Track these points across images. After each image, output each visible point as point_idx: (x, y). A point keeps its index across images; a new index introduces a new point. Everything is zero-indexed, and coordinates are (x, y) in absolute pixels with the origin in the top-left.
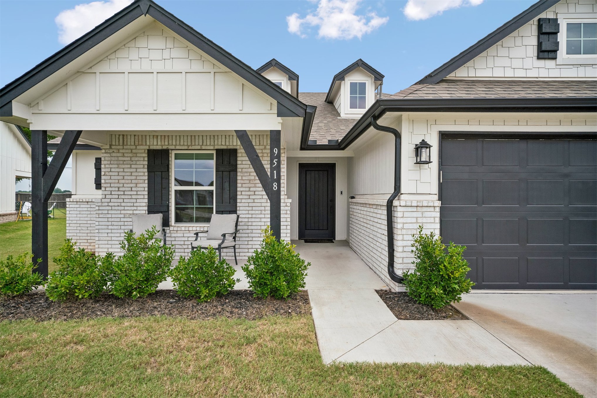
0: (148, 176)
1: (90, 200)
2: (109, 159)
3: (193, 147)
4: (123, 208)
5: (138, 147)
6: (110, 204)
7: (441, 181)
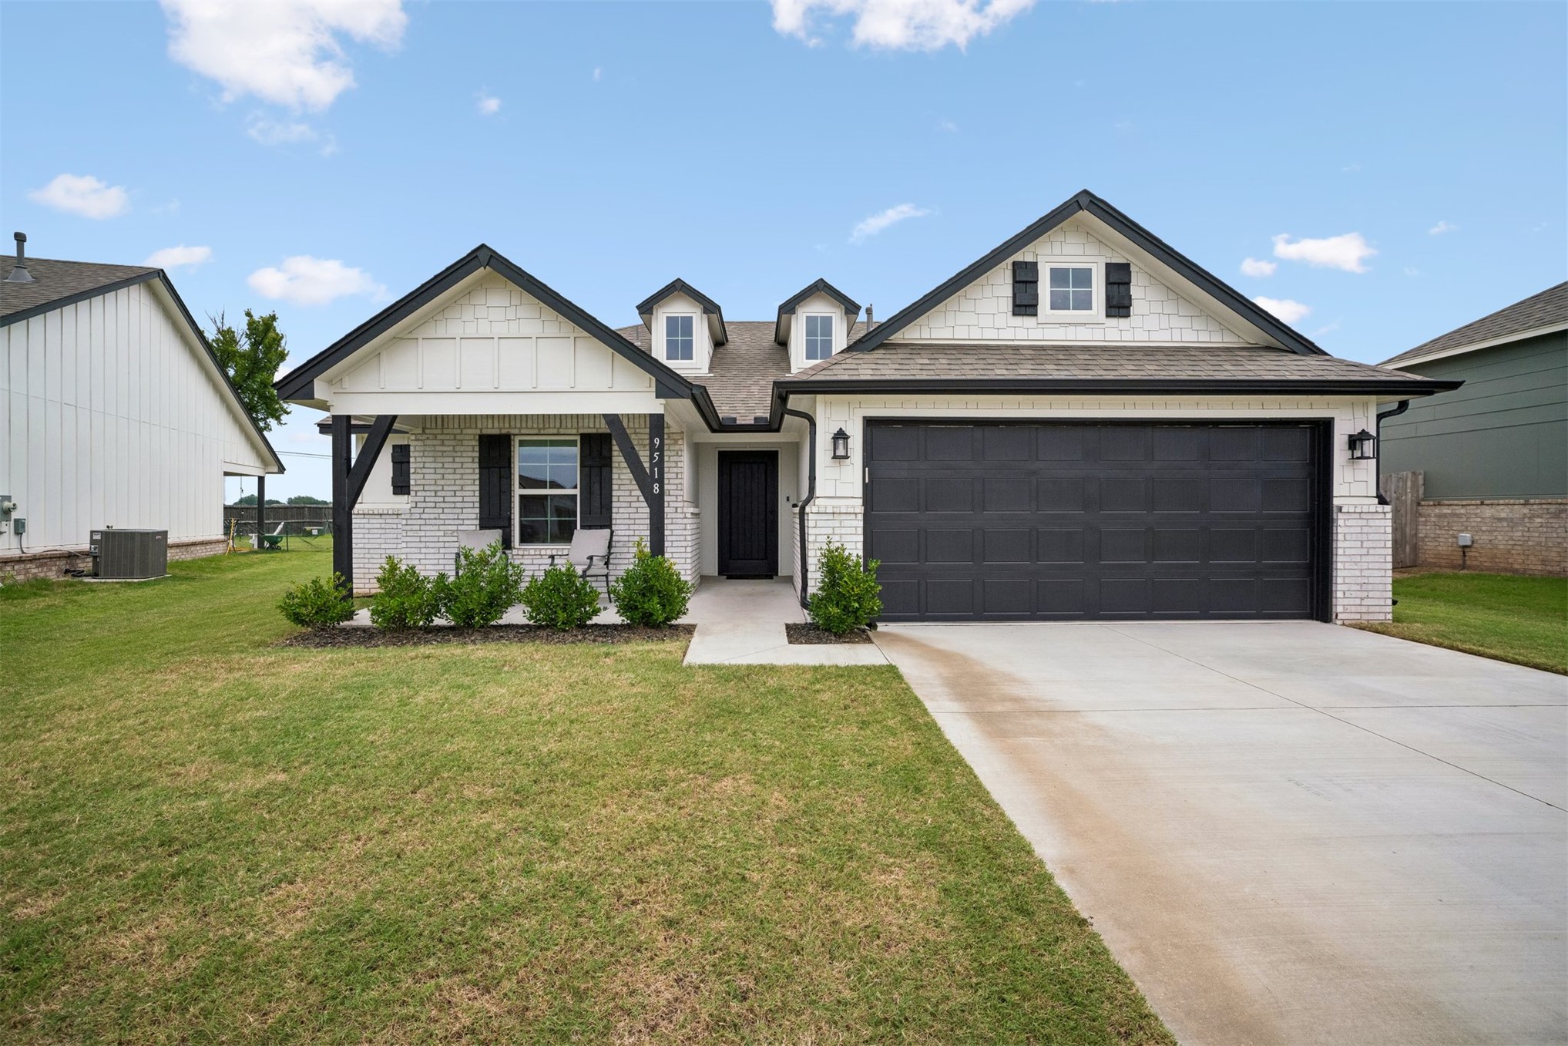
0: (480, 474)
1: (385, 512)
2: (422, 449)
3: (546, 432)
4: (442, 522)
5: (465, 431)
6: (423, 516)
7: (867, 481)
